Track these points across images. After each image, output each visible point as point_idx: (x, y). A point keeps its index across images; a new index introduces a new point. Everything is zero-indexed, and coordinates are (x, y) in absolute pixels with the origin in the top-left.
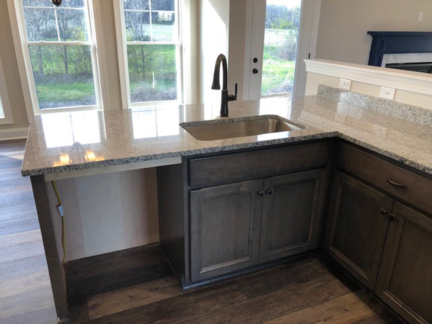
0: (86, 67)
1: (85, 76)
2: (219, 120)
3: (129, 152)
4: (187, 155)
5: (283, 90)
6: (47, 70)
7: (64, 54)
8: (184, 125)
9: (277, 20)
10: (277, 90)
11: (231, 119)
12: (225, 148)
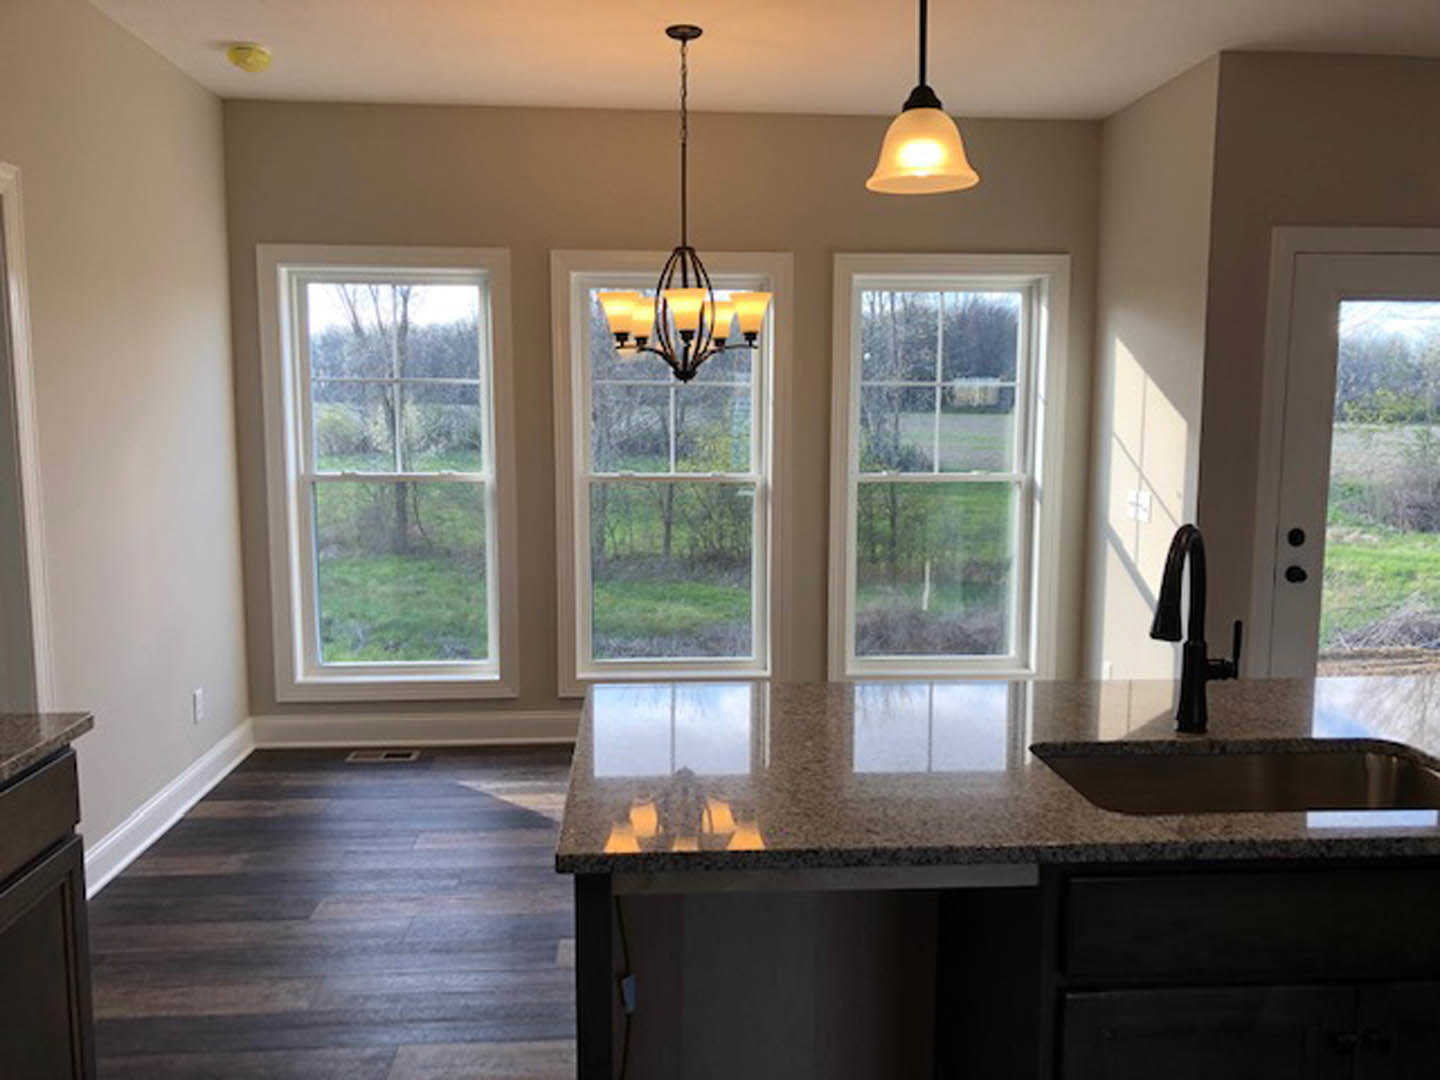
0: (721, 537)
1: (717, 564)
2: (1172, 743)
3: (868, 831)
4: (1061, 860)
5: (1400, 639)
6: (615, 544)
7: (665, 500)
8: (1047, 750)
9: (1368, 395)
10: (1374, 637)
11: (1218, 742)
12: (1200, 850)
